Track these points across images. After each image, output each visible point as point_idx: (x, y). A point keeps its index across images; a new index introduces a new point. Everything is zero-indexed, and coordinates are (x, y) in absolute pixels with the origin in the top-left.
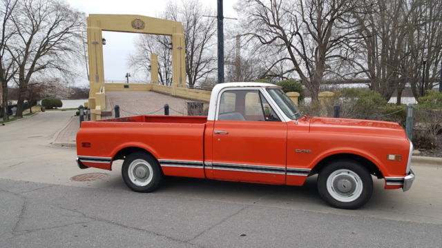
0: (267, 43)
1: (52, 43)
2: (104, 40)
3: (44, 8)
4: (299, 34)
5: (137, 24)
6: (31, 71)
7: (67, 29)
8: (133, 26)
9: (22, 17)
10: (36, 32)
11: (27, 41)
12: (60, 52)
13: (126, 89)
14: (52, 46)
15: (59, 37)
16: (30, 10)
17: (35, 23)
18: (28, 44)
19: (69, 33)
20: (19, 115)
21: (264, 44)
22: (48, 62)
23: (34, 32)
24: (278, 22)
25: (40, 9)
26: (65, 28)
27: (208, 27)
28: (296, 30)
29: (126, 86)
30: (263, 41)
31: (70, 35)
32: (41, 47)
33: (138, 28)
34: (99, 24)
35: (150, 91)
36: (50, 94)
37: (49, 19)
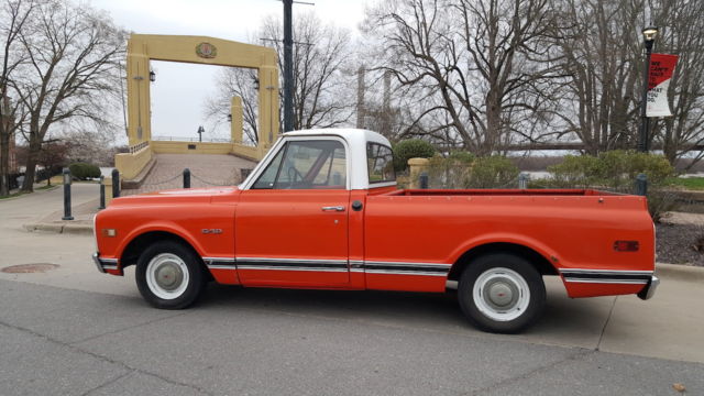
0: (409, 82)
1: (83, 78)
2: (152, 74)
3: (72, 23)
4: (458, 69)
5: (206, 51)
6: (49, 120)
7: (107, 57)
8: (199, 53)
9: (38, 38)
10: (58, 60)
11: (44, 74)
12: (95, 93)
13: (191, 151)
14: (82, 82)
15: (93, 69)
16: (51, 27)
17: (57, 47)
18: (46, 79)
19: (109, 62)
20: (28, 189)
21: (404, 84)
22: (76, 108)
23: (55, 61)
24: (428, 50)
25: (65, 25)
26: (103, 55)
27: (328, 56)
28: (452, 63)
29: (192, 147)
30: (404, 80)
31: (111, 66)
32: (64, 84)
33: (206, 57)
34: (146, 49)
35: (229, 154)
36: (82, 158)
37: (78, 41)
